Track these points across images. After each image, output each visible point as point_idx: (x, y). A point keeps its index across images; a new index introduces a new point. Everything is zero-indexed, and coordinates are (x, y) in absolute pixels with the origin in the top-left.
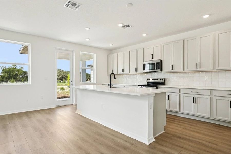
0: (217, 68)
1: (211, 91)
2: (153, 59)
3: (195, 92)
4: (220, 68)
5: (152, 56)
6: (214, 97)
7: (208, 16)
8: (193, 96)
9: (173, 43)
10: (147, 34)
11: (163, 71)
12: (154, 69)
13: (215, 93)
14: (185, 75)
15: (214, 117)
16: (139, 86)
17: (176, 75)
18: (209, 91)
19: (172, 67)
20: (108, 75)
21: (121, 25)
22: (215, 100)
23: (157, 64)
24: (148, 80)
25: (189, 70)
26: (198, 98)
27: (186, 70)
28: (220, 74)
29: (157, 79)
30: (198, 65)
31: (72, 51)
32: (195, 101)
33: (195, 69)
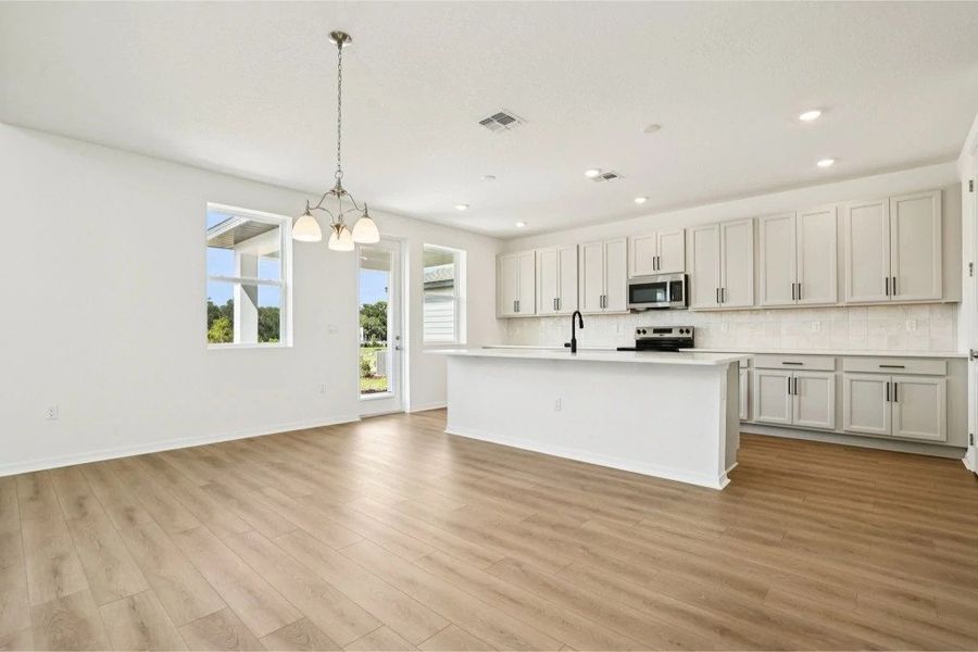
0: (847, 299)
1: (837, 358)
2: (659, 272)
3: (793, 362)
4: (857, 298)
5: (657, 262)
6: (845, 376)
7: (832, 161)
8: (789, 374)
9: (723, 227)
10: (647, 198)
11: (694, 305)
12: (665, 300)
13: (847, 365)
14: (761, 318)
15: (846, 427)
16: (619, 349)
17: (725, 317)
18: (832, 359)
19: (721, 295)
20: (499, 319)
21: (593, 173)
22: (849, 382)
23: (675, 285)
24: (639, 332)
25: (770, 302)
26: (803, 381)
27: (762, 303)
28: (853, 316)
29: (670, 331)
30: (797, 291)
31: (399, 241)
32: (794, 387)
33: (789, 301)
